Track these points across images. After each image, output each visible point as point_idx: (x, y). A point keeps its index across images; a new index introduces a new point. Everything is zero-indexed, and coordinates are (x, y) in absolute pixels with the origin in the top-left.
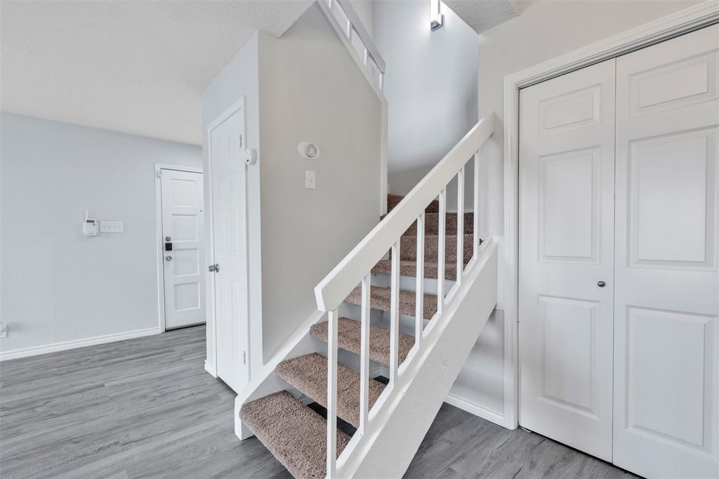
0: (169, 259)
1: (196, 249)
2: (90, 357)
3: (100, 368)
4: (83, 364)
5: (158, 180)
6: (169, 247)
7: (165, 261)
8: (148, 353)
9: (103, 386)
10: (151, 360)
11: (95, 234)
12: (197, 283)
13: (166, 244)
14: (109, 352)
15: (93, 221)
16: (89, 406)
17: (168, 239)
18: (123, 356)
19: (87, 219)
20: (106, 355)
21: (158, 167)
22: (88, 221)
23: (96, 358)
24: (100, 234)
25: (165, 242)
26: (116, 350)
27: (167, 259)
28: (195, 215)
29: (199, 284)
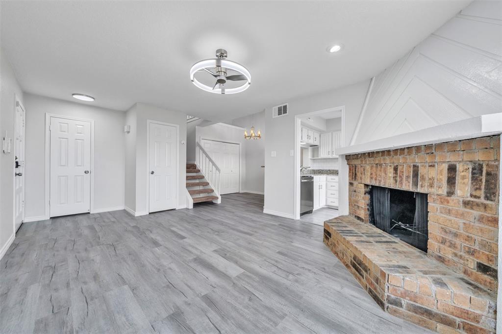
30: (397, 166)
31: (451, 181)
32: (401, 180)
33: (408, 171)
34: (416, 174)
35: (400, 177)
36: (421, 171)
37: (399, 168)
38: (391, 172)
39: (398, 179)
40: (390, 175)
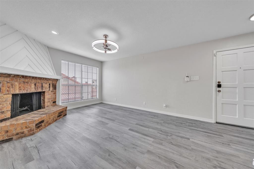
0: (219, 91)
1: (236, 87)
2: (185, 123)
3: (188, 129)
4: (183, 125)
5: (215, 57)
6: (219, 86)
7: (217, 92)
8: (208, 131)
9: (189, 139)
10: (210, 136)
11: (189, 81)
12: (236, 104)
13: (218, 85)
14: (192, 123)
15: (188, 77)
16: (184, 147)
17: (219, 82)
18: (197, 128)
19: (186, 76)
20: (191, 124)
21: (215, 52)
22: (187, 77)
23: (187, 124)
24: (190, 81)
25: (217, 83)
26: (194, 123)
27: (218, 91)
28: (236, 71)
29: (237, 105)
30: (36, 83)
31: (49, 87)
32: (38, 88)
33: (40, 85)
34: (42, 86)
35: (37, 87)
36: (44, 85)
37: (37, 84)
38: (33, 86)
39: (36, 88)
40: (33, 87)
